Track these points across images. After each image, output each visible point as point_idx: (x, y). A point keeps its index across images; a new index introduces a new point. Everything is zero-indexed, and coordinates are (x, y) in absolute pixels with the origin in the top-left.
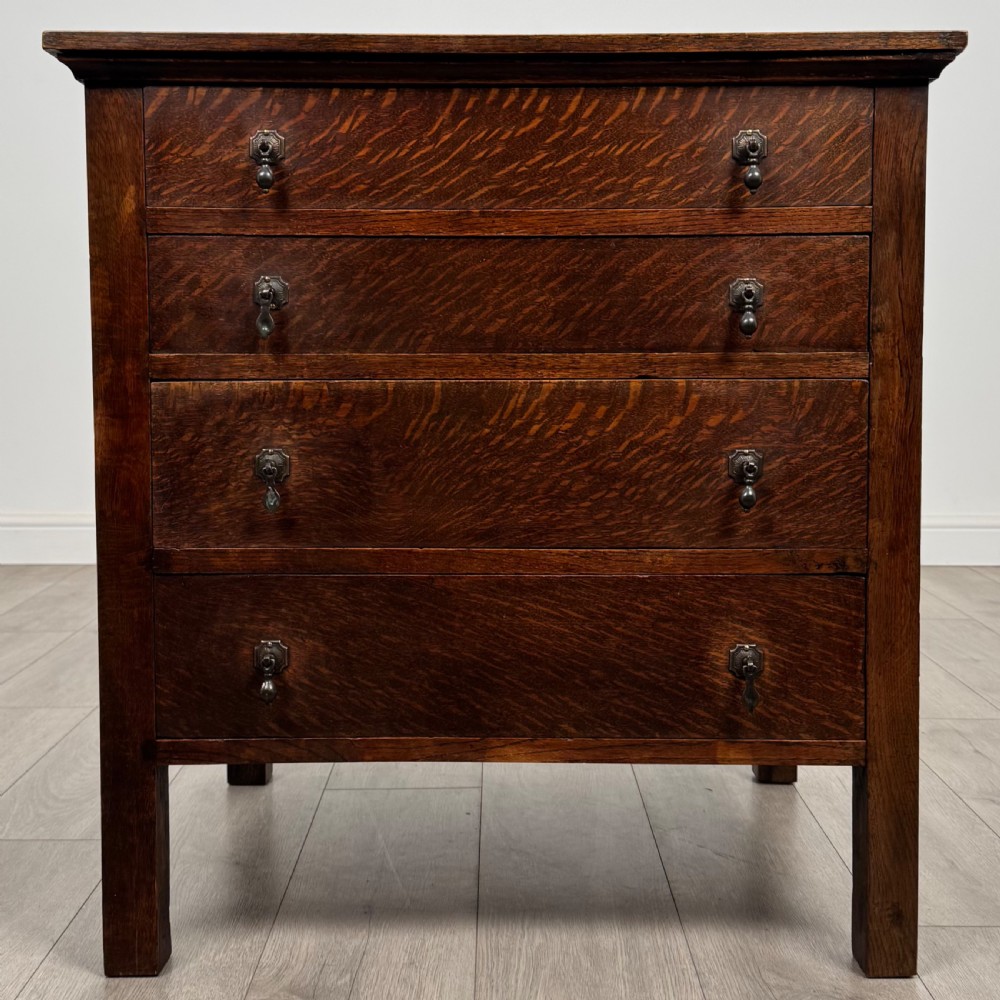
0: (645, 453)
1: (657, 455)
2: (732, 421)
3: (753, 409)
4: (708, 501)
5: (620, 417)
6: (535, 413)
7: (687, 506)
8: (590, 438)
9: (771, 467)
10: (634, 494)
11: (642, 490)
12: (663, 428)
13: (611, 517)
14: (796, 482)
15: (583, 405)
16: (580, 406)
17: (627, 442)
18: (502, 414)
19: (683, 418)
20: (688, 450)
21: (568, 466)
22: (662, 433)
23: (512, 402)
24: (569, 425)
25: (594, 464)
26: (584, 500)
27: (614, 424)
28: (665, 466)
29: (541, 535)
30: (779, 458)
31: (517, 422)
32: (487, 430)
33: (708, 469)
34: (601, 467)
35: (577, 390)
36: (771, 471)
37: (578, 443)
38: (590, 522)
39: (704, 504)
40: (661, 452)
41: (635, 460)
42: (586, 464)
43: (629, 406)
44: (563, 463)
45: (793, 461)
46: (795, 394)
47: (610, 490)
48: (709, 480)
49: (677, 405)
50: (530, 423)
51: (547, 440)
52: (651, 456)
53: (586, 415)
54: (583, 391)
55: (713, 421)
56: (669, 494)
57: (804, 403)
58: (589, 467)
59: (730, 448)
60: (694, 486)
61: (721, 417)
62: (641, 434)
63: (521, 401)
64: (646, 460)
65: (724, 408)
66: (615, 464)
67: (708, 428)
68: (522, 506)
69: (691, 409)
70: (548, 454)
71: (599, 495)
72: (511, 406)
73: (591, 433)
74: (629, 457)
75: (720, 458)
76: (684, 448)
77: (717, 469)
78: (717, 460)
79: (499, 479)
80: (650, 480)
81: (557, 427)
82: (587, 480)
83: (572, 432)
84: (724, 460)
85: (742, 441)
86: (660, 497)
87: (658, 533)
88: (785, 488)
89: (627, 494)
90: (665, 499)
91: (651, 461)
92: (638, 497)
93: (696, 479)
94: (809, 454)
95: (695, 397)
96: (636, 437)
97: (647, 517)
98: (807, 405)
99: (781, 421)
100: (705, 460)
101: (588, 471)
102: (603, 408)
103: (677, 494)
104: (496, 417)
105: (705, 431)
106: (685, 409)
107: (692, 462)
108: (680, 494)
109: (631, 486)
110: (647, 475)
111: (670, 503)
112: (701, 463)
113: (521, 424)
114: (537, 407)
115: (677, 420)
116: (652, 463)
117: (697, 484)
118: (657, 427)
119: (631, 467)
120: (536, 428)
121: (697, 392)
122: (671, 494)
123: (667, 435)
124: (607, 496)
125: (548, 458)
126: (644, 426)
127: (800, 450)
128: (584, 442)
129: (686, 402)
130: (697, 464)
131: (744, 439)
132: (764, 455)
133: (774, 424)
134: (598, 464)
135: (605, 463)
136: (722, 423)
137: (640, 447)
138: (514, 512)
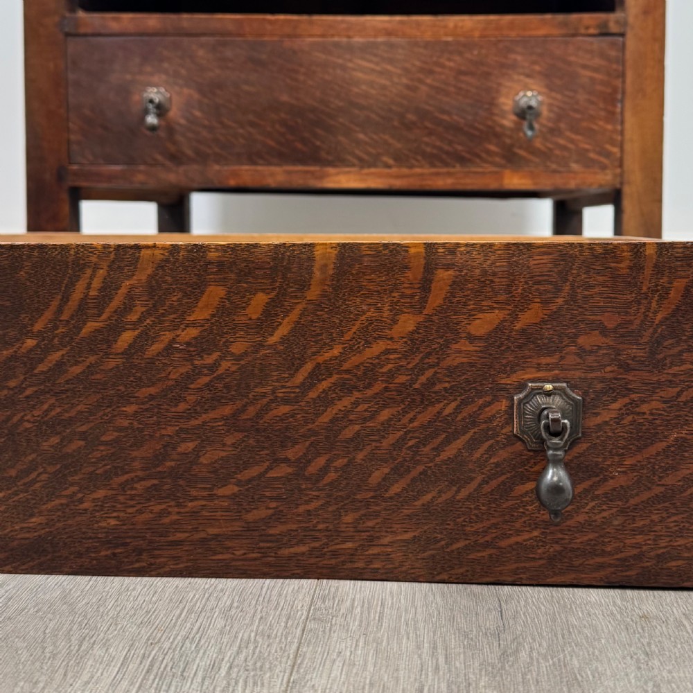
0: (346, 387)
1: (369, 393)
2: (518, 326)
3: (560, 301)
4: (474, 485)
5: (294, 316)
6: (127, 308)
7: (429, 497)
8: (239, 358)
9: (599, 420)
10: (325, 470)
11: (340, 462)
12: (380, 337)
13: (278, 516)
14: (653, 450)
15: (221, 292)
16: (215, 293)
17: (309, 366)
18: (60, 310)
19: (420, 318)
20: (431, 383)
21: (191, 414)
22: (378, 347)
23: (80, 286)
24: (194, 332)
25: (244, 408)
26: (224, 481)
27: (283, 331)
28: (385, 415)
29: (140, 552)
30: (615, 400)
31: (91, 326)
32: (30, 343)
33: (473, 421)
34: (259, 416)
35: (210, 263)
36: (599, 427)
37: (213, 368)
38: (237, 527)
39: (464, 493)
40: (378, 387)
41: (325, 401)
42: (227, 410)
43: (313, 293)
44: (182, 407)
45: (645, 408)
46: (648, 271)
47: (276, 461)
48: (473, 444)
49: (408, 292)
50: (116, 329)
51: (152, 361)
52: (357, 394)
53: (225, 311)
54: (220, 264)
55: (482, 324)
56: (395, 470)
57: (670, 289)
58: (235, 415)
59: (514, 379)
60: (444, 456)
61: (496, 317)
62: (336, 351)
63: (97, 283)
64: (346, 402)
65: (502, 298)
66: (284, 409)
67: (471, 338)
68: (101, 494)
69: (436, 299)
70: (152, 390)
71: (254, 471)
72: (77, 295)
73: (238, 348)
74: (313, 394)
75: (496, 399)
76: (423, 379)
77: (490, 420)
78: (490, 403)
79: (55, 440)
80: (357, 442)
81: (167, 336)
82: (229, 440)
83: (201, 345)
84: (503, 405)
85: (539, 367)
86: (376, 477)
87: (375, 551)
88: (628, 462)
89: (312, 469)
90: (386, 482)
91: (356, 403)
92: (332, 475)
93: (447, 441)
94: (679, 394)
95: (444, 275)
96: (328, 355)
97: (349, 518)
98: (672, 294)
99: (620, 326)
100: (464, 403)
101: (233, 423)
102: (261, 299)
103: (408, 471)
104: (48, 314)
105: (464, 345)
106: (424, 300)
107: (438, 407)
108: (414, 473)
109: (318, 454)
110: (349, 432)
111: (396, 489)
112: (457, 410)
113: (97, 330)
114: (130, 296)
115: (408, 323)
116: (360, 408)
117: (450, 451)
118: (367, 335)
119: (318, 415)
120: (127, 337)
121: (447, 267)
122: (398, 472)
123: (387, 352)
124: (271, 474)
125: (152, 397)
126: (342, 334)
127: (659, 385)
128: (225, 365)
129: (426, 285)
130: (448, 411)
131: (544, 360)
132: (585, 394)
133: (604, 332)
134: (252, 411)
135: (266, 409)
136: (499, 329)
137: (335, 377)
138: (85, 505)
